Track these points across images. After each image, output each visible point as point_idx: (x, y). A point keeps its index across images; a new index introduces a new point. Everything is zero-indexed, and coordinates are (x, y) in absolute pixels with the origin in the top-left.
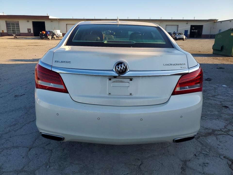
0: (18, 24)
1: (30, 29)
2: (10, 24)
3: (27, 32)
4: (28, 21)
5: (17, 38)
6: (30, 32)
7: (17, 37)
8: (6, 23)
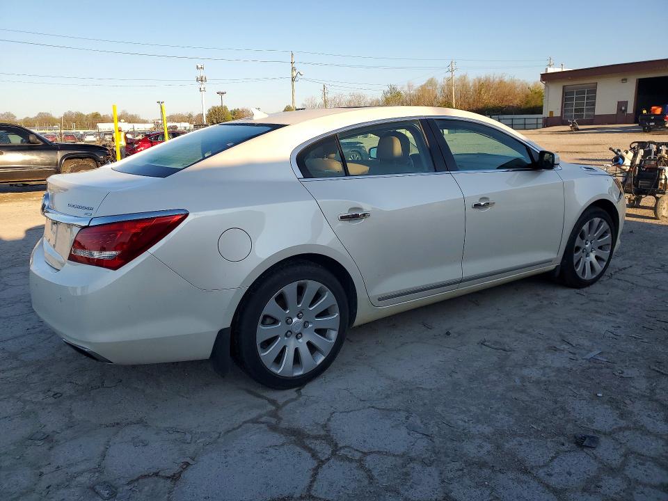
0: (594, 91)
1: (626, 103)
2: (572, 93)
3: (615, 112)
4: (626, 80)
5: (578, 130)
6: (626, 110)
7: (580, 127)
8: (563, 91)
